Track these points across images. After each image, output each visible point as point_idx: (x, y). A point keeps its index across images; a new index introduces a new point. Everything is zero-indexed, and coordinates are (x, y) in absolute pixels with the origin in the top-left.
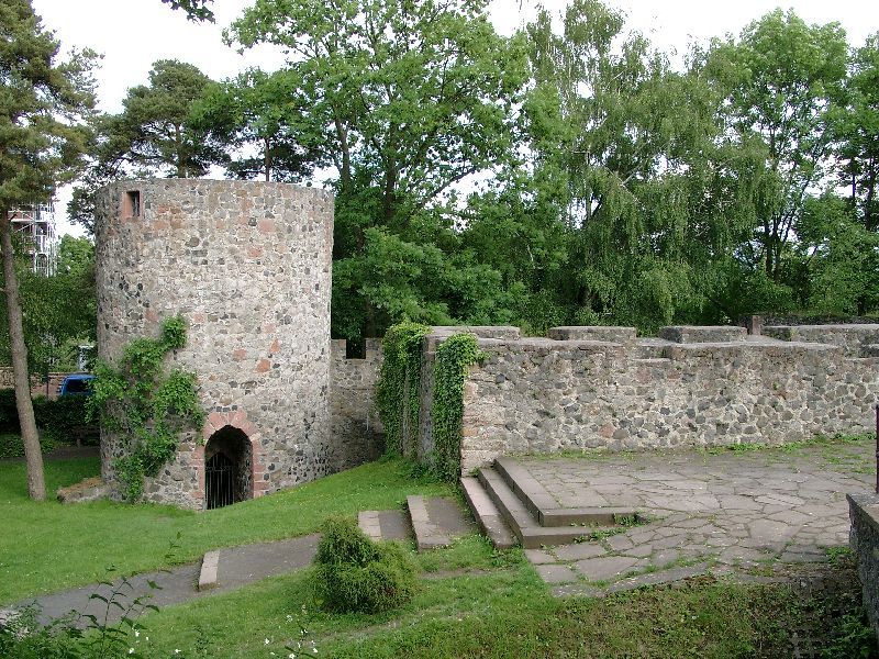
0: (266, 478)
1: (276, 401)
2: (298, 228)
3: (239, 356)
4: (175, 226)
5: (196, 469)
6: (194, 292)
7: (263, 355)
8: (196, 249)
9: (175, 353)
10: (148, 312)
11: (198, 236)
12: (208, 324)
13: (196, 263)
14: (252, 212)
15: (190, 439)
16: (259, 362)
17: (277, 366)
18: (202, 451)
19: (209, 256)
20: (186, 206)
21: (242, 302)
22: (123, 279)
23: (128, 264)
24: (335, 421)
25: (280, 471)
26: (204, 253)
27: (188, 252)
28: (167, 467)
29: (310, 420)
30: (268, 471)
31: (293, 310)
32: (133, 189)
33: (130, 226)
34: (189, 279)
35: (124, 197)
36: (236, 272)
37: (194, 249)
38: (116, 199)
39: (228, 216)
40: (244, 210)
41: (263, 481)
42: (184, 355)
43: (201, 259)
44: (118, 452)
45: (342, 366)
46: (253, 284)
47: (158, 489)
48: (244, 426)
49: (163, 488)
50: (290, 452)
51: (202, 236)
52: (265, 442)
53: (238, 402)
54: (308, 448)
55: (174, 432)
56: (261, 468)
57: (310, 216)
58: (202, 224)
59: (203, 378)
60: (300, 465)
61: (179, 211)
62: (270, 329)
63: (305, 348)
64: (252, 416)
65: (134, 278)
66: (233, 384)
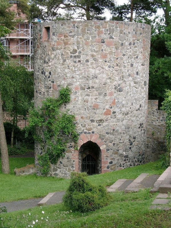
0: (108, 167)
1: (114, 130)
2: (127, 44)
3: (95, 107)
4: (66, 44)
5: (74, 161)
6: (74, 76)
7: (107, 107)
8: (75, 55)
9: (65, 105)
10: (53, 85)
11: (76, 48)
12: (81, 91)
13: (75, 62)
14: (103, 36)
15: (72, 147)
16: (105, 110)
17: (114, 112)
18: (77, 153)
19: (81, 59)
20: (70, 34)
21: (97, 81)
22: (43, 69)
23: (45, 62)
24: (148, 141)
25: (115, 164)
26: (79, 57)
27: (71, 57)
28: (61, 160)
29: (132, 140)
30: (109, 164)
31: (124, 85)
32: (47, 26)
33: (46, 44)
34: (72, 69)
35: (44, 30)
36: (94, 66)
37: (74, 55)
38: (40, 31)
39: (91, 39)
40: (98, 35)
41: (106, 169)
42: (69, 106)
43: (77, 60)
44: (40, 152)
45: (156, 113)
46: (103, 72)
47: (56, 170)
48: (98, 141)
49: (59, 170)
50: (121, 155)
51: (78, 48)
52: (108, 150)
53: (94, 130)
54: (131, 154)
55: (64, 143)
56: (106, 163)
57: (133, 37)
58: (78, 43)
59: (78, 118)
60: (126, 162)
61: (67, 37)
62: (111, 94)
63: (130, 104)
64: (101, 137)
65: (47, 69)
66: (92, 121)
